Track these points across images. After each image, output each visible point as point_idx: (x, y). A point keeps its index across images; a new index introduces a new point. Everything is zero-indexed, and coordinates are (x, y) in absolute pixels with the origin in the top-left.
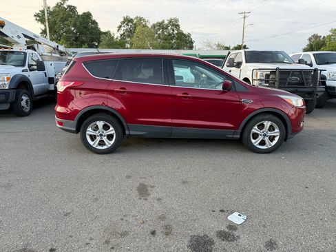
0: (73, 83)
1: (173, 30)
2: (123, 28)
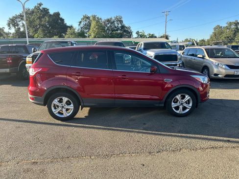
0: (41, 69)
1: (118, 24)
2: (82, 23)
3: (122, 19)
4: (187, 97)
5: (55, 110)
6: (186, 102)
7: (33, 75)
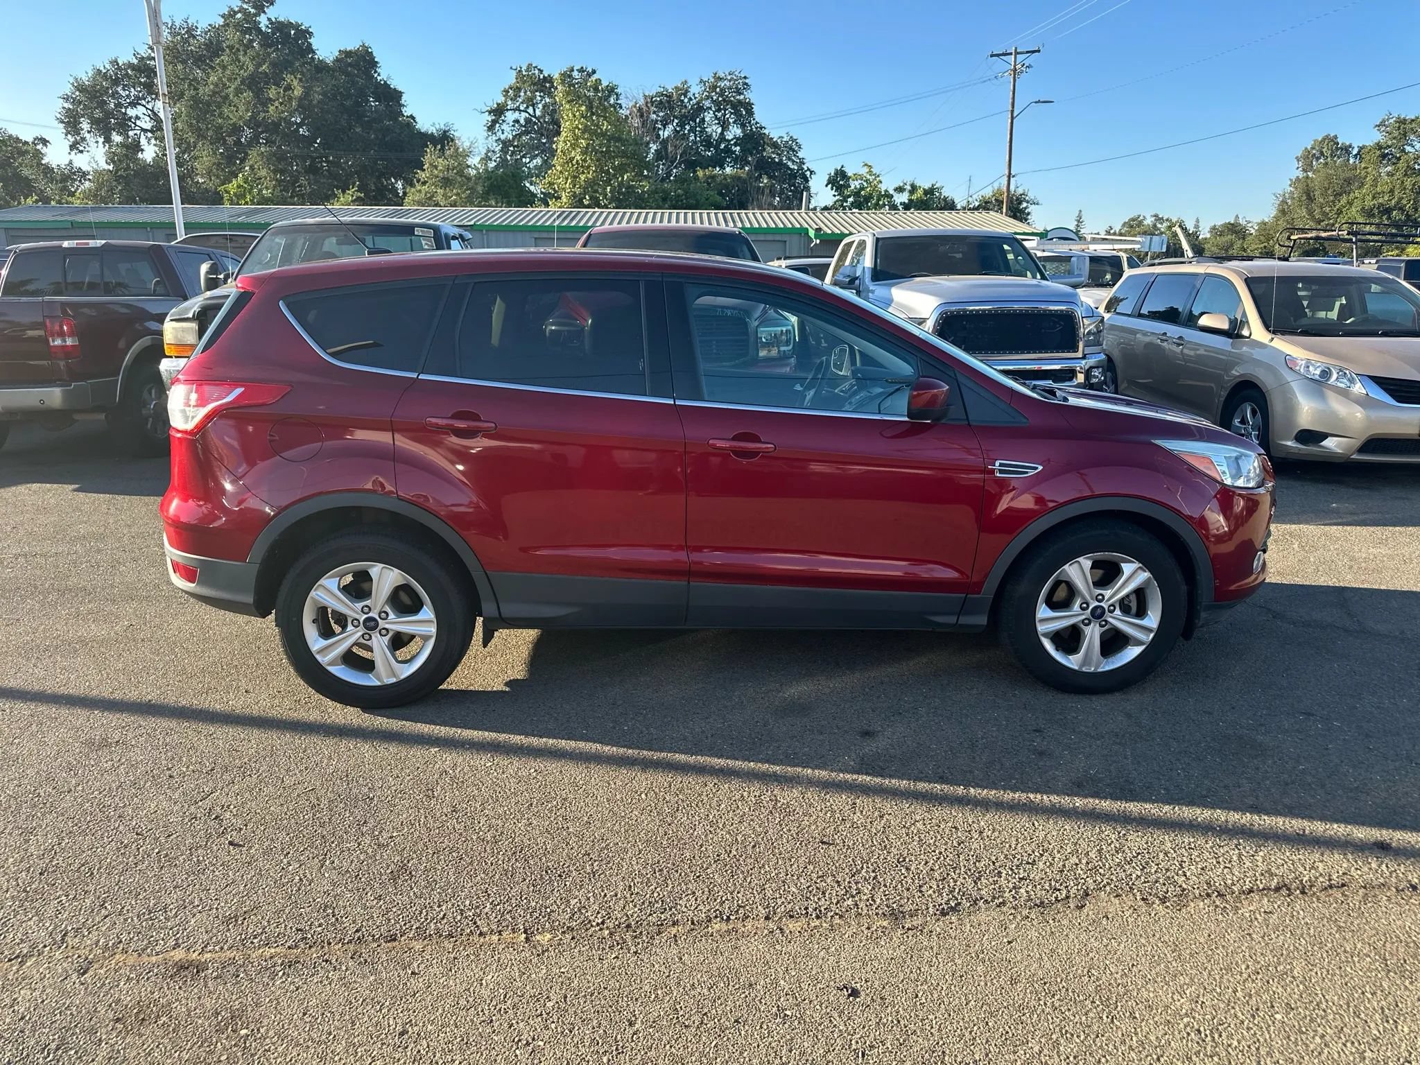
0: (239, 391)
1: (725, 126)
3: (750, 96)
4: (1133, 575)
5: (323, 643)
6: (1124, 605)
7: (190, 426)
